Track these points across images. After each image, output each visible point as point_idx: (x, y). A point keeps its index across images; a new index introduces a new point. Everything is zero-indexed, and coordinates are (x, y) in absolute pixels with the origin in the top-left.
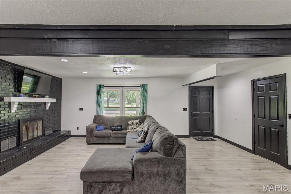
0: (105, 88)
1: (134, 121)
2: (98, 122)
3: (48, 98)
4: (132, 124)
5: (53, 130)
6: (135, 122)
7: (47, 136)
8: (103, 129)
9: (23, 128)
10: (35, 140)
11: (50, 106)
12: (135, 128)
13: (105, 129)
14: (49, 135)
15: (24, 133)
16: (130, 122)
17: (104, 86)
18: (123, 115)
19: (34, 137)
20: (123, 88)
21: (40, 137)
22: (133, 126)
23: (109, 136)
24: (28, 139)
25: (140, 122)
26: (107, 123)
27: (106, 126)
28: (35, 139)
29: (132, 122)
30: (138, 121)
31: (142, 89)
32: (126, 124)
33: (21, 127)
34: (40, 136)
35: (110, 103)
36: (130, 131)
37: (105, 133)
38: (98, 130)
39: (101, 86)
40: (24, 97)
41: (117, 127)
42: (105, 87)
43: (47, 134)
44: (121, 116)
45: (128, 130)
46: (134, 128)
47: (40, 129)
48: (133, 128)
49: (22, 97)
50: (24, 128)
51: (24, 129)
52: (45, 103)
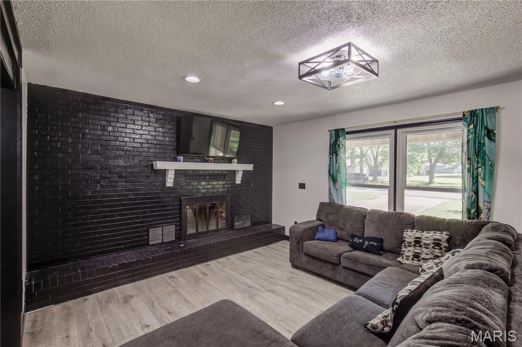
0: (347, 136)
1: (425, 234)
2: (324, 220)
3: (236, 164)
4: (418, 242)
5: (251, 221)
6: (428, 236)
7: (237, 229)
8: (333, 238)
9: (188, 213)
10: (210, 235)
11: (242, 178)
12: (428, 257)
13: (338, 239)
14: (241, 229)
15: (189, 221)
16: (410, 235)
17: (346, 130)
18: (397, 211)
19: (209, 229)
20: (399, 131)
21: (223, 231)
22: (418, 250)
23: (335, 261)
24: (197, 230)
25: (448, 241)
26: (345, 225)
27: (342, 232)
28: (212, 233)
29: (418, 235)
30: (443, 236)
31: (471, 126)
32: (397, 239)
33: (183, 211)
34: (222, 229)
35: (435, 175)
36: (408, 262)
37: (325, 252)
38: (318, 239)
39: (338, 132)
40: (183, 161)
41: (366, 243)
42: (348, 133)
43: (237, 226)
44: (392, 210)
45: (398, 259)
46: (423, 256)
47: (221, 217)
48: (416, 256)
49: (180, 161)
50: (190, 212)
51: (190, 214)
52: (234, 173)
